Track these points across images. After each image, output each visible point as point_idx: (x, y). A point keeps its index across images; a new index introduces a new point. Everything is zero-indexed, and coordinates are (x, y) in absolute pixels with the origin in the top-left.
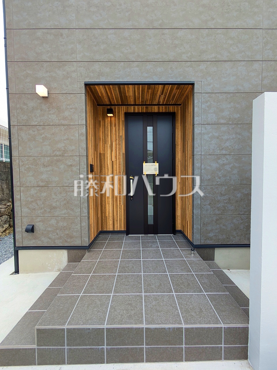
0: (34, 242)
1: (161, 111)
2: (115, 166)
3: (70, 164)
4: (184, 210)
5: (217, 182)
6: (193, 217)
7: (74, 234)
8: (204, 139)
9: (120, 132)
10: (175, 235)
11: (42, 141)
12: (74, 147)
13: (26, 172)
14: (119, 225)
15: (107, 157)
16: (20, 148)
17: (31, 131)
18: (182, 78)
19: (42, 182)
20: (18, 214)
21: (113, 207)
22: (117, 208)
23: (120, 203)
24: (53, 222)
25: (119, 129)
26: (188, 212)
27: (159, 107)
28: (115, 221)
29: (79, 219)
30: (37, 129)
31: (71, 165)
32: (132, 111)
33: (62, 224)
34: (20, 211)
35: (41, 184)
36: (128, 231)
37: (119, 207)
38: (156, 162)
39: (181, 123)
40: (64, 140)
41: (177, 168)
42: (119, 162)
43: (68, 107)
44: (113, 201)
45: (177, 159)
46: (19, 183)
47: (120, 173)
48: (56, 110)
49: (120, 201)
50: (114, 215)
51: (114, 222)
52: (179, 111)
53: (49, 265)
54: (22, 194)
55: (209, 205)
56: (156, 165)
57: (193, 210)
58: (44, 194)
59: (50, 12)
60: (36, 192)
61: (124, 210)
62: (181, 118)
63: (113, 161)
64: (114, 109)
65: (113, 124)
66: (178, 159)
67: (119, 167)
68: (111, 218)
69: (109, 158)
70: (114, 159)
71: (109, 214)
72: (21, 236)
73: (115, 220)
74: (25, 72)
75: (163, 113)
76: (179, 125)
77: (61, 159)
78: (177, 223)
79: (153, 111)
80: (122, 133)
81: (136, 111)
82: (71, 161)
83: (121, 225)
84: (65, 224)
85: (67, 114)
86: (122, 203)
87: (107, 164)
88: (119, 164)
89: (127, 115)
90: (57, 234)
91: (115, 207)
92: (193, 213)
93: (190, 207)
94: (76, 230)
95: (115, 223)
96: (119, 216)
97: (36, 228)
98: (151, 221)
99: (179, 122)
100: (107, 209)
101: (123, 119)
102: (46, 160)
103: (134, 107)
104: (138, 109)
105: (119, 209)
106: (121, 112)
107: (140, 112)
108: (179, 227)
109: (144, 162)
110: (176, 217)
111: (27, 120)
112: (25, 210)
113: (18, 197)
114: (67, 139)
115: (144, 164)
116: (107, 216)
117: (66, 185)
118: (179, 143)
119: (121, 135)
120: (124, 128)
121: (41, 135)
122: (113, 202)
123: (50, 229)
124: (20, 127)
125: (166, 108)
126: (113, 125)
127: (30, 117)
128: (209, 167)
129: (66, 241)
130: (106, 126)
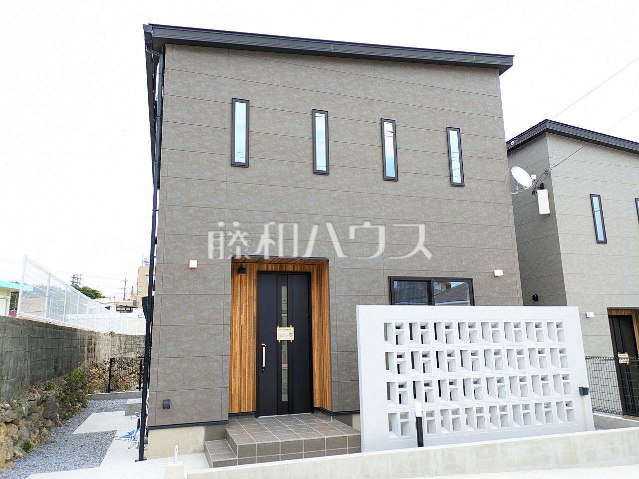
0: (169, 419)
1: (296, 270)
2: (244, 331)
3: (213, 332)
4: (322, 381)
5: (352, 348)
6: (331, 383)
7: (214, 407)
8: (338, 309)
9: (251, 292)
10: (313, 413)
11: (186, 309)
12: (218, 316)
13: (166, 342)
14: (246, 405)
15: (235, 321)
16: (162, 317)
17: (176, 300)
18: (318, 254)
19: (183, 352)
20: (153, 388)
21: (241, 381)
22: (245, 383)
23: (249, 377)
24: (192, 395)
25: (250, 289)
26: (327, 382)
27: (294, 266)
28: (242, 400)
29: (220, 389)
30: (182, 298)
31: (215, 334)
32: (265, 269)
33: (202, 396)
34: (156, 384)
35: (182, 354)
36: (257, 413)
37: (248, 382)
38: (291, 326)
39: (317, 283)
40: (209, 309)
41: (313, 332)
42: (249, 326)
43: (215, 277)
44: (241, 374)
45: (313, 322)
46: (157, 354)
47: (250, 339)
48: (202, 280)
49: (249, 374)
50: (241, 392)
51: (240, 401)
52: (315, 271)
53: (183, 446)
54: (159, 366)
55: (345, 371)
56: (292, 329)
57: (331, 376)
58: (184, 365)
59: (203, 194)
60: (175, 363)
61: (254, 385)
62: (317, 277)
63: (242, 326)
64: (245, 266)
65: (244, 282)
66: (315, 323)
67: (249, 333)
68: (237, 397)
69: (237, 322)
70: (243, 323)
71: (235, 391)
72: (154, 414)
73: (242, 398)
74: (174, 244)
75: (298, 272)
76: (315, 285)
77: (204, 328)
78: (314, 398)
79: (288, 270)
80: (254, 293)
81: (270, 269)
82: (215, 330)
83: (249, 405)
84: (205, 397)
85: (213, 284)
86: (251, 376)
87: (235, 329)
88: (249, 329)
89: (259, 273)
90: (196, 409)
91: (242, 382)
92: (331, 379)
93: (328, 375)
94: (216, 402)
95: (242, 403)
96: (247, 393)
97: (173, 403)
98: (285, 398)
99: (315, 282)
100: (233, 384)
101: (255, 278)
102: (189, 330)
103: (267, 265)
104: (272, 267)
105: (248, 383)
106: (252, 270)
107: (274, 270)
108: (317, 404)
109: (278, 326)
110: (314, 391)
111: (173, 289)
112: (162, 383)
113: (156, 369)
114: (212, 308)
115: (278, 328)
116: (232, 393)
117: (208, 354)
118: (316, 305)
119: (252, 295)
120: (255, 288)
121: (186, 304)
122: (241, 376)
123: (187, 404)
124: (165, 295)
125: (301, 267)
126: (244, 284)
127: (176, 286)
128: (344, 335)
129: (205, 416)
130: (235, 284)
